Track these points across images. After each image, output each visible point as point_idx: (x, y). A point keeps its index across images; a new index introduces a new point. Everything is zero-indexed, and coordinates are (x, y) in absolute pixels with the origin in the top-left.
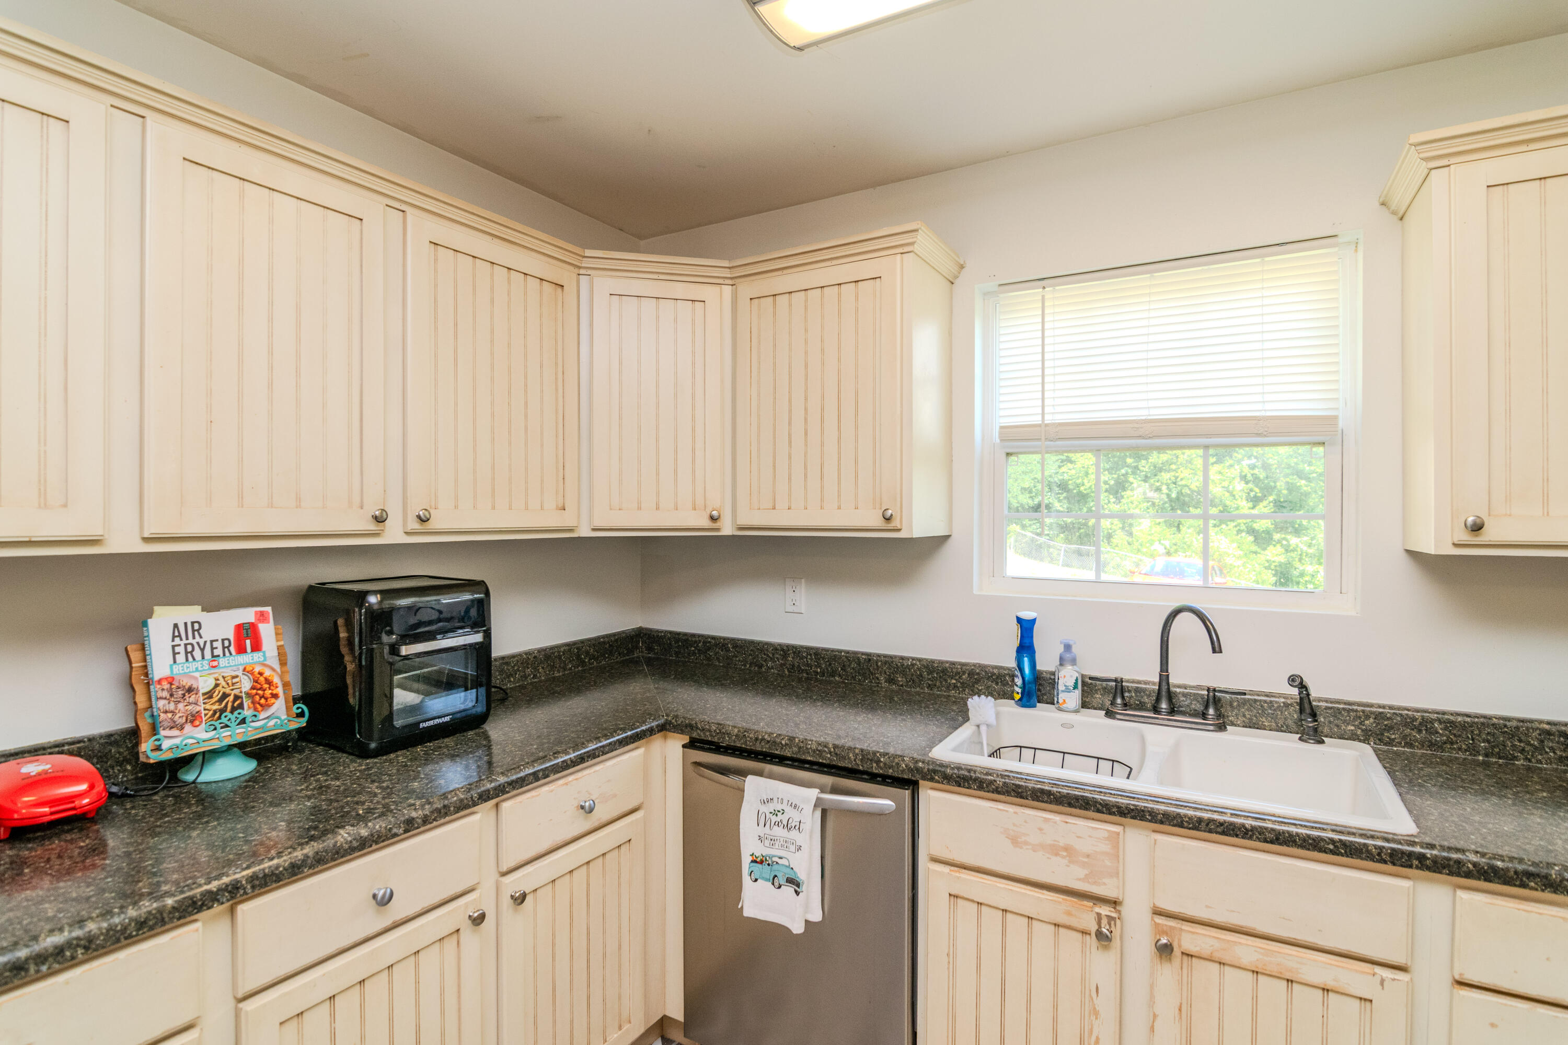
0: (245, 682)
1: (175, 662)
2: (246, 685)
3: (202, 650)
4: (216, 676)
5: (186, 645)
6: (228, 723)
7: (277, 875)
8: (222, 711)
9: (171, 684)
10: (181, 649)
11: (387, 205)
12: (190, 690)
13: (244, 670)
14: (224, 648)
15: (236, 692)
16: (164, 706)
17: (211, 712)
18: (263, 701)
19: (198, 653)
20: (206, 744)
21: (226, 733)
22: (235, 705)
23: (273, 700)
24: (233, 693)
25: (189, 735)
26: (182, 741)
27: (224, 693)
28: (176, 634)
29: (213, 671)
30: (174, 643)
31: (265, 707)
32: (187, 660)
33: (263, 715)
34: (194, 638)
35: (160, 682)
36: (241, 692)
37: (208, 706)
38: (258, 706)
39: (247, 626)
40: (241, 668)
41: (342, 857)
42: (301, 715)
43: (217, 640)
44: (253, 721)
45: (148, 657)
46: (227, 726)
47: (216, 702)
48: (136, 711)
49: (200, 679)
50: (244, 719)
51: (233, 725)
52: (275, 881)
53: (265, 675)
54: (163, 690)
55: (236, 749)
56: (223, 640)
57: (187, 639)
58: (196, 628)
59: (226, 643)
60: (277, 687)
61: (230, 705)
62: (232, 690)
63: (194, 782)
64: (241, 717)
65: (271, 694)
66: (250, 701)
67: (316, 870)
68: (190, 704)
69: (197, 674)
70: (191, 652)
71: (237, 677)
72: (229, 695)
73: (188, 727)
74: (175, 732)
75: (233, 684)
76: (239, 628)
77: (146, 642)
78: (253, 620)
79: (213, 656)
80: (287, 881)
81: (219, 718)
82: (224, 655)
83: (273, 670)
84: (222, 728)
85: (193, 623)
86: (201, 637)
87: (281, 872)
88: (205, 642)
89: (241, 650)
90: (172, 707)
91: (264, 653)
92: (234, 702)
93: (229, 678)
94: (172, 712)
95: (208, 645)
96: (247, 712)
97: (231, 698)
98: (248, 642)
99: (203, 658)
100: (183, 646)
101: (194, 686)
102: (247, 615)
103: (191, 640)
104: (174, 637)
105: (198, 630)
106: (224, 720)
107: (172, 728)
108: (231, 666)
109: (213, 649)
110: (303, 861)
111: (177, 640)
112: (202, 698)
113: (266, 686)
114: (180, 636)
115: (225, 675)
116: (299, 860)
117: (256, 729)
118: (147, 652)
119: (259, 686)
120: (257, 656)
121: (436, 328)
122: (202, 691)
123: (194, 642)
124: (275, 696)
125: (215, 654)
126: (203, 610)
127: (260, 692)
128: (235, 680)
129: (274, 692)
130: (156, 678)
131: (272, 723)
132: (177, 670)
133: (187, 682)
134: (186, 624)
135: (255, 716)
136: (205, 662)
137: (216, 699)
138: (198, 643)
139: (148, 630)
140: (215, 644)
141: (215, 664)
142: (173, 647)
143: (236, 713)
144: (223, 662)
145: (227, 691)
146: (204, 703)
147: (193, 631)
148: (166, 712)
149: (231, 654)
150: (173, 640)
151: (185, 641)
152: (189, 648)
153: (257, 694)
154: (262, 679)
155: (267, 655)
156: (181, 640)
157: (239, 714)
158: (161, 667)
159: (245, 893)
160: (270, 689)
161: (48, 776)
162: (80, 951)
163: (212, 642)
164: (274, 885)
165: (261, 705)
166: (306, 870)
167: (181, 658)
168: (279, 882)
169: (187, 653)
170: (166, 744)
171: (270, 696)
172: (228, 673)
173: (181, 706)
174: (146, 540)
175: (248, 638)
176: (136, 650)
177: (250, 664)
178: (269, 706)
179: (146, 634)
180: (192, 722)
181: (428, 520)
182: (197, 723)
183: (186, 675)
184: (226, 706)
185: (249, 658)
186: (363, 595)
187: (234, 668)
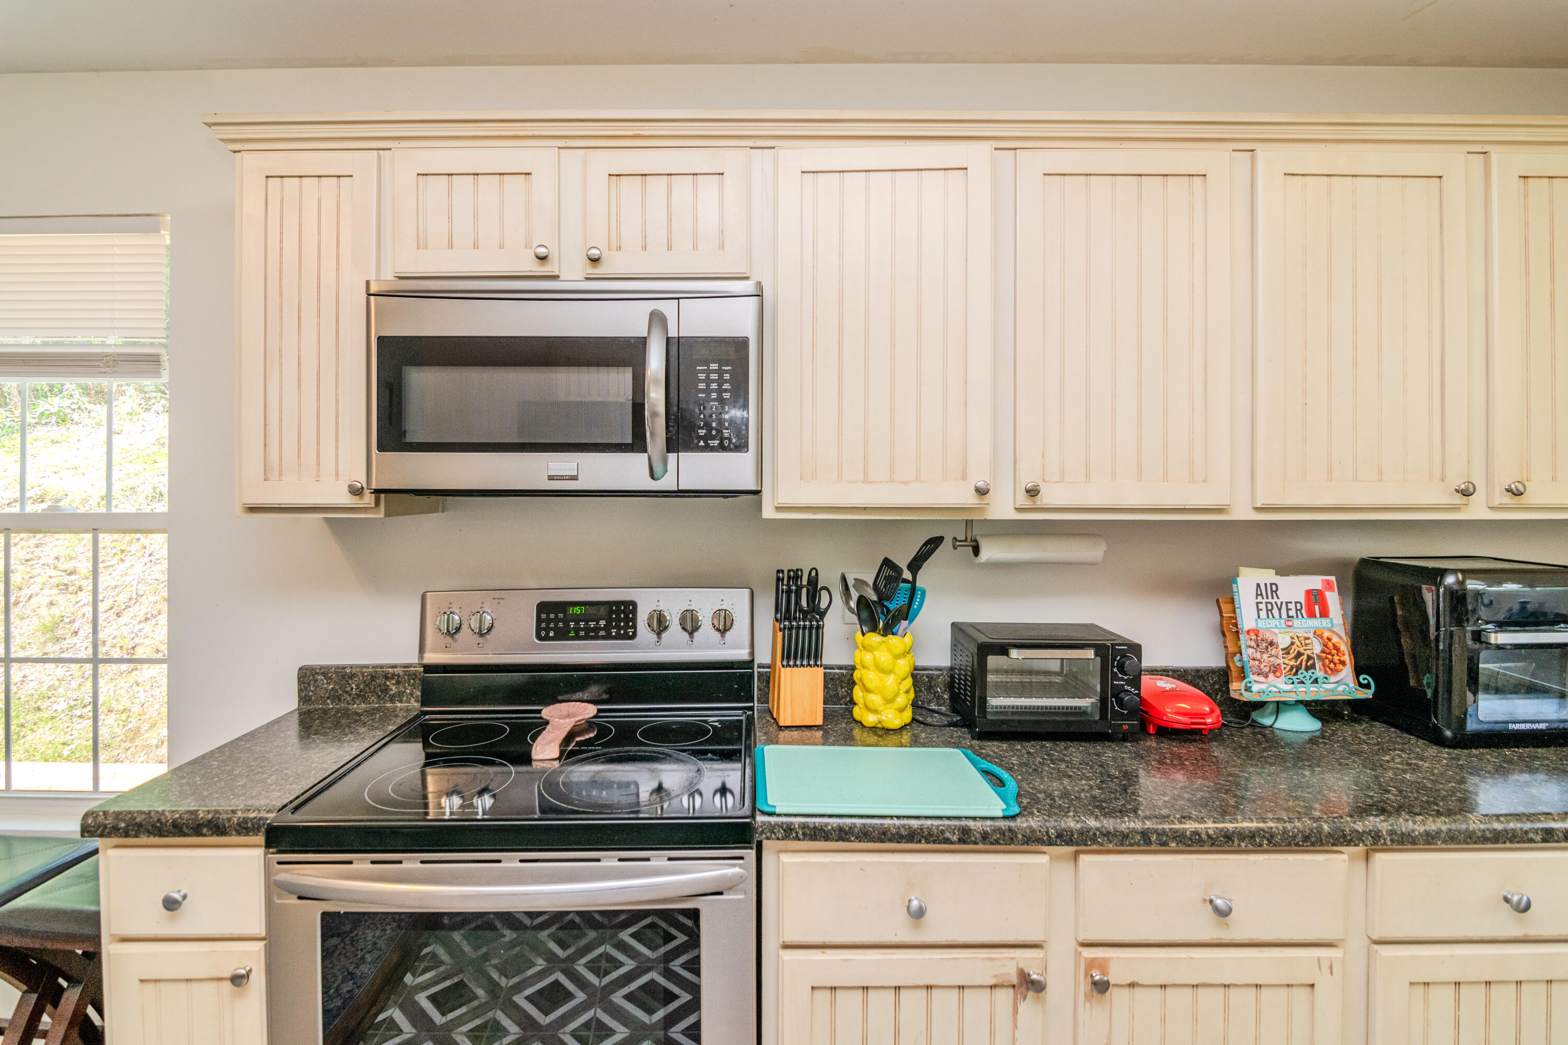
0: (1316, 645)
1: (1259, 617)
2: (1317, 648)
3: (1280, 610)
4: (1291, 634)
5: (1267, 603)
6: (1304, 680)
7: (1413, 838)
8: (1298, 668)
9: (1257, 636)
10: (1262, 606)
11: (1468, 153)
12: (1271, 644)
13: (1315, 633)
14: (1297, 610)
15: (1309, 652)
16: (1252, 653)
17: (1289, 667)
18: (1332, 665)
19: (1275, 611)
20: (1286, 694)
21: (1301, 688)
22: (1309, 664)
23: (1341, 667)
24: (1306, 652)
25: (1274, 683)
26: (1267, 688)
27: (1299, 652)
28: (1259, 593)
29: (1289, 629)
30: (1257, 601)
31: (1335, 671)
32: (1268, 617)
33: (1333, 679)
34: (1273, 598)
35: (1248, 632)
36: (1313, 653)
37: (1286, 661)
38: (1328, 669)
39: (1315, 593)
40: (1312, 631)
41: (1475, 843)
42: (1367, 686)
43: (1291, 603)
44: (1324, 683)
45: (1237, 610)
46: (1302, 682)
47: (1293, 658)
48: (1227, 655)
49: (1279, 635)
50: (1317, 679)
51: (1308, 682)
52: (1411, 843)
53: (1333, 641)
54: (1251, 639)
55: (1301, 706)
56: (1296, 603)
57: (1267, 598)
58: (1274, 589)
59: (1299, 606)
60: (1344, 655)
61: (1304, 663)
62: (1305, 650)
63: (1271, 727)
64: (1314, 677)
65: (1339, 660)
66: (1321, 663)
67: (1449, 846)
68: (1271, 656)
69: (1276, 631)
70: (1271, 610)
71: (1308, 638)
72: (1303, 654)
73: (1271, 676)
74: (1261, 678)
75: (1306, 645)
76: (1309, 593)
77: (1235, 597)
78: (1320, 587)
79: (1289, 617)
80: (1422, 847)
81: (1296, 674)
82: (1297, 617)
83: (1340, 637)
84: (1298, 683)
85: (1271, 584)
86: (1278, 598)
87: (1416, 836)
88: (1282, 603)
89: (1312, 615)
90: (1258, 656)
91: (1331, 619)
92: (1307, 661)
93: (1302, 638)
94: (1258, 660)
95: (1284, 605)
96: (1319, 673)
97: (1305, 657)
98: (1317, 607)
99: (1280, 617)
100: (1264, 604)
101: (1274, 641)
102: (1315, 582)
103: (1270, 600)
104: (1257, 595)
105: (1276, 592)
106: (1300, 676)
107: (1259, 674)
108: (1303, 628)
109: (1288, 610)
110: (1437, 833)
111: (1260, 597)
112: (1281, 653)
113: (1334, 652)
114: (1261, 595)
115: (1299, 635)
116: (1433, 831)
117: (1327, 691)
118: (1237, 606)
119: (1328, 651)
120: (1325, 622)
121: (1527, 273)
122: (1281, 646)
123: (1273, 601)
124: (1343, 663)
125: (1290, 615)
126: (1276, 574)
127: (1329, 656)
128: (1307, 642)
129: (1342, 659)
130: (1246, 629)
131: (1341, 688)
132: (1261, 625)
133: (1269, 637)
134: (1266, 584)
135: (1326, 678)
136: (1282, 621)
137: (1293, 656)
138: (1276, 603)
139: (1237, 587)
140: (1290, 606)
141: (1290, 623)
142: (1257, 603)
143: (1310, 672)
144: (1296, 622)
145: (1302, 650)
146: (1283, 658)
147: (1272, 591)
148: (1254, 659)
149: (1303, 617)
150: (1257, 598)
151: (1266, 600)
152: (1269, 607)
153: (1326, 658)
154: (1330, 644)
155: (1335, 622)
156: (1263, 598)
157: (1313, 673)
158: (1248, 618)
159: (1385, 844)
160: (1338, 655)
161: (1175, 693)
162: (1266, 842)
163: (1287, 603)
164: (1410, 846)
165: (1331, 670)
166: (1439, 843)
167: (1263, 614)
168: (1414, 845)
169: (1267, 610)
170: (1255, 688)
171: (1338, 662)
172: (1302, 634)
173: (1265, 656)
174: (1257, 509)
175: (1316, 603)
176: (1226, 603)
177: (1320, 629)
178: (1338, 671)
179: (1235, 590)
180: (1274, 672)
181: (1522, 494)
182: (1278, 674)
183: (1268, 630)
184: (1301, 664)
185: (1317, 623)
186: (1443, 572)
187: (1307, 631)
